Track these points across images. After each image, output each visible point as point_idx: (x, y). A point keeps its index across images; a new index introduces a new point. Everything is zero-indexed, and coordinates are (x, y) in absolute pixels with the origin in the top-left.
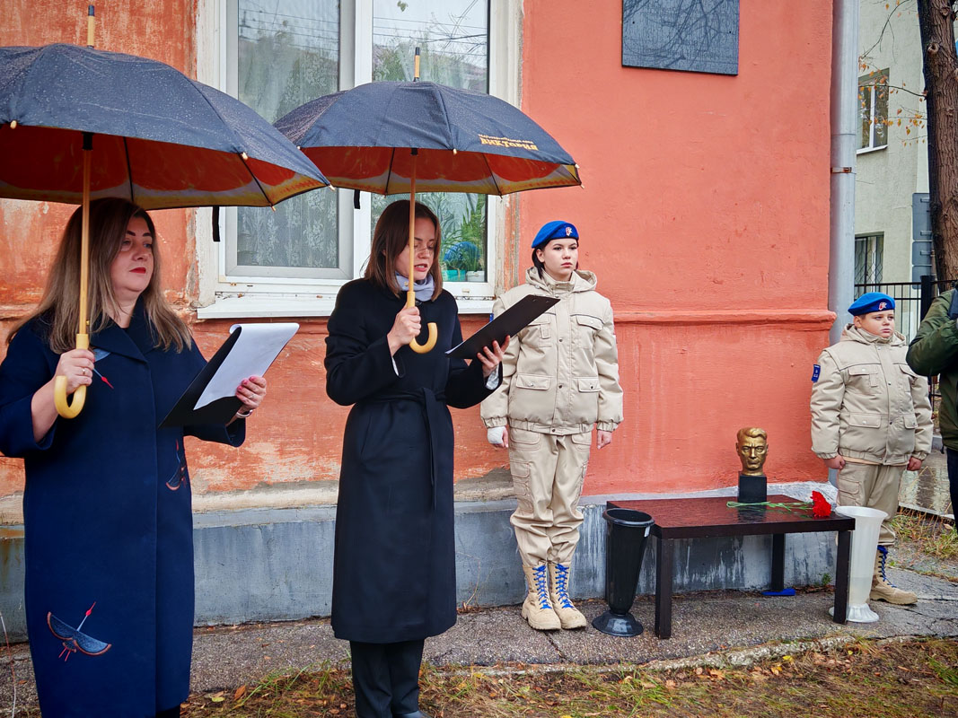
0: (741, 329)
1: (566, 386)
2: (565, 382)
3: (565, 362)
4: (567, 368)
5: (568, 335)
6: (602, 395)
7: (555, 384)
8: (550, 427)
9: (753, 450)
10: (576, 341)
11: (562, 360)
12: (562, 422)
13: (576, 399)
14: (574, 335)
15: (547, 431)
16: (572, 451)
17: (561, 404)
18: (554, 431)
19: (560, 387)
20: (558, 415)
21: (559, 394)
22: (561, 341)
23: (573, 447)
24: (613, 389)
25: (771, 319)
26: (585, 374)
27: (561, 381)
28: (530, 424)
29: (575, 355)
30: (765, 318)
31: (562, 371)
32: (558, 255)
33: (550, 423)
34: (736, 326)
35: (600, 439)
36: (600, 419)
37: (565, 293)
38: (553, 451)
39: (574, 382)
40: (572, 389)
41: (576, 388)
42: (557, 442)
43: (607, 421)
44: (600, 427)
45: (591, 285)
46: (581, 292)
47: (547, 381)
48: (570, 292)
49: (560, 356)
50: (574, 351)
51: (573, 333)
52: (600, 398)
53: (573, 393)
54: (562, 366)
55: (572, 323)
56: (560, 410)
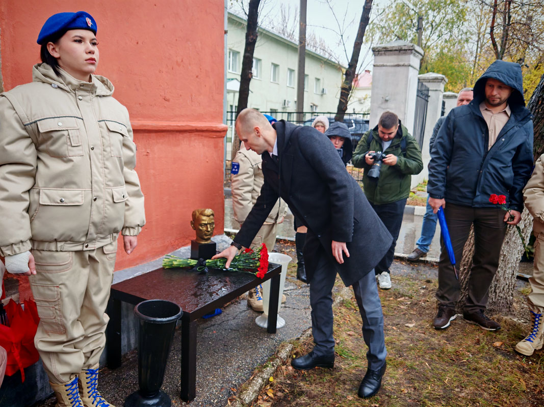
0: (180, 136)
1: (100, 198)
2: (100, 194)
3: (99, 172)
4: (101, 179)
5: (99, 143)
6: (128, 203)
7: (90, 197)
8: (83, 243)
9: (209, 226)
10: (108, 149)
11: (94, 169)
12: (95, 236)
13: (110, 211)
14: (106, 143)
15: (79, 248)
17: (96, 218)
18: (87, 246)
19: (95, 200)
20: (92, 230)
21: (94, 207)
22: (93, 149)
25: (198, 129)
26: (117, 184)
28: (59, 244)
30: (194, 128)
31: (96, 182)
32: (80, 49)
33: (83, 239)
34: (178, 134)
35: (128, 244)
36: (127, 225)
37: (89, 96)
38: (84, 266)
39: (109, 193)
40: (107, 200)
41: (110, 199)
42: (90, 256)
43: (133, 226)
44: (127, 233)
45: (108, 91)
46: (104, 96)
47: (81, 195)
48: (94, 95)
49: (93, 166)
50: (107, 160)
51: (104, 141)
52: (126, 205)
53: (108, 205)
54: (97, 176)
55: (102, 130)
56: (95, 224)
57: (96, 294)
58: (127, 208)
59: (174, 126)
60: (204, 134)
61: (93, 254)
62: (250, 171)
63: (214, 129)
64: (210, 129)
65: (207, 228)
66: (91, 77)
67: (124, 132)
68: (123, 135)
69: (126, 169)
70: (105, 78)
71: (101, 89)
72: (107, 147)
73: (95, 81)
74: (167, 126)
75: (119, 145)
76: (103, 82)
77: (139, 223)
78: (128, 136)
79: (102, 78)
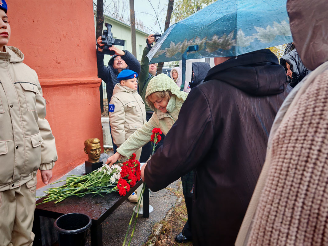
0: (70, 88)
1: (21, 145)
2: (21, 143)
3: (19, 125)
4: (21, 130)
5: (16, 101)
6: (43, 145)
7: (13, 146)
8: (9, 184)
9: (97, 150)
10: (25, 106)
11: (15, 124)
12: (19, 176)
13: (30, 155)
14: (23, 101)
15: (7, 188)
16: (27, 195)
17: (19, 162)
18: (13, 186)
19: (17, 148)
20: (16, 172)
21: (17, 154)
22: (11, 106)
23: (28, 192)
24: (49, 138)
25: (82, 82)
26: (34, 132)
27: (17, 143)
29: (26, 117)
30: (79, 82)
31: (17, 133)
33: (10, 181)
34: (68, 87)
35: (45, 177)
36: (43, 162)
37: (5, 63)
38: (12, 201)
39: (28, 141)
40: (27, 147)
41: (30, 146)
42: (16, 193)
43: (48, 162)
44: (44, 168)
45: (20, 58)
46: (17, 62)
47: (5, 146)
48: (9, 62)
49: (13, 121)
50: (25, 114)
51: (21, 99)
52: (42, 147)
53: (29, 150)
54: (17, 128)
55: (18, 90)
56: (18, 167)
57: (24, 221)
58: (43, 149)
59: (65, 81)
60: (86, 85)
61: (19, 191)
62: (122, 109)
63: (93, 82)
64: (90, 82)
65: (97, 152)
66: (4, 48)
67: (36, 90)
68: (35, 93)
69: (39, 119)
70: (16, 48)
71: (14, 57)
72: (24, 103)
73: (9, 50)
74: (60, 82)
75: (33, 101)
76: (14, 51)
77: (53, 160)
78: (39, 93)
79: (13, 48)
